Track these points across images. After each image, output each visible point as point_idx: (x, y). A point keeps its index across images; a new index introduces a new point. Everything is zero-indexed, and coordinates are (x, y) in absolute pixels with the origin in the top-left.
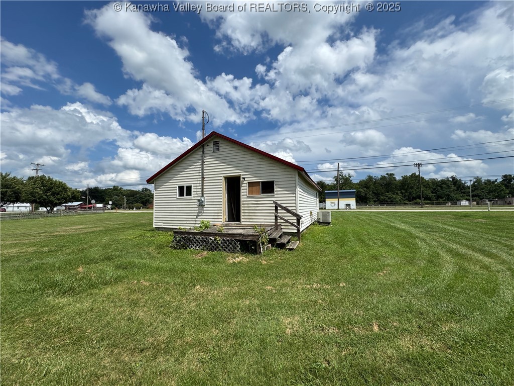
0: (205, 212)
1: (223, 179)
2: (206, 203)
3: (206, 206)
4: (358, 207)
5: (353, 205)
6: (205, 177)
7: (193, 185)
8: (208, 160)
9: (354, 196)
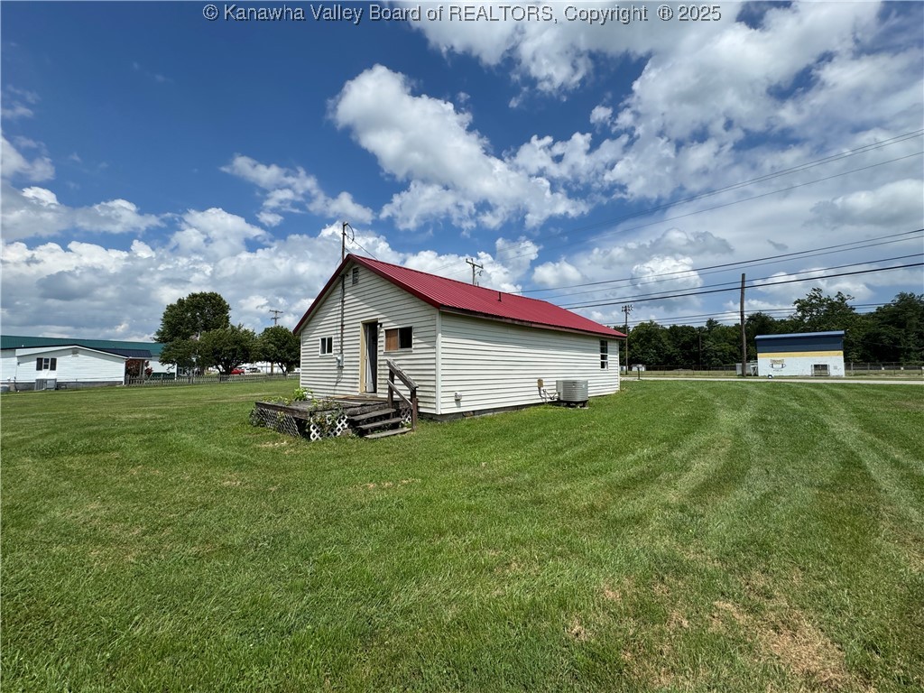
0: (344, 376)
1: (360, 325)
2: (345, 364)
3: (345, 368)
4: (852, 372)
5: (835, 368)
6: (344, 323)
7: (333, 337)
8: (349, 297)
9: (841, 344)
